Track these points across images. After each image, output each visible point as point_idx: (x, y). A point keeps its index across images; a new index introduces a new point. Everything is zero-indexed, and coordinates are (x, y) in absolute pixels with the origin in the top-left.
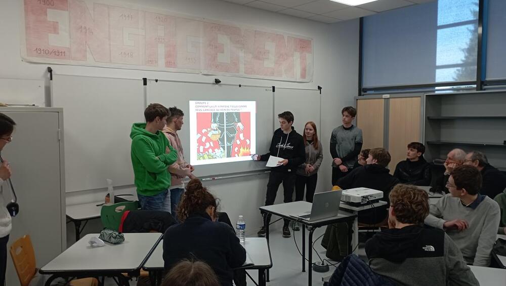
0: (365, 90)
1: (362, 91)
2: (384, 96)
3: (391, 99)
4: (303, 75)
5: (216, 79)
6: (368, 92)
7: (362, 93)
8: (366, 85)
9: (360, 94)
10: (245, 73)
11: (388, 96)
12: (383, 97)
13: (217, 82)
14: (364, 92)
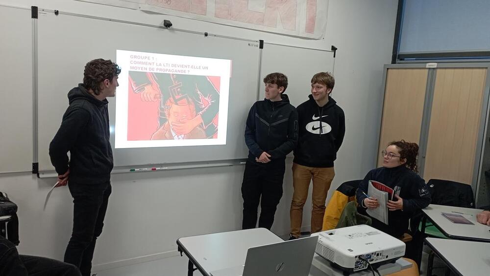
0: (402, 57)
1: (397, 57)
2: (428, 65)
3: (437, 70)
4: (310, 28)
5: (165, 21)
6: (407, 60)
7: (398, 61)
8: (404, 49)
9: (394, 62)
10: (216, 16)
11: (434, 65)
12: (427, 67)
13: (168, 25)
14: (401, 60)
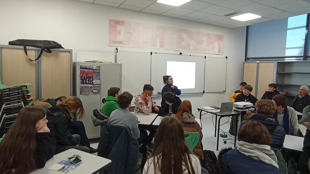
0: (248, 59)
1: (247, 59)
2: (257, 62)
3: (260, 63)
4: (219, 51)
5: (180, 53)
6: (250, 60)
7: (247, 60)
8: (248, 56)
9: (245, 61)
10: (193, 50)
11: (259, 62)
13: (181, 54)
14: (248, 60)
